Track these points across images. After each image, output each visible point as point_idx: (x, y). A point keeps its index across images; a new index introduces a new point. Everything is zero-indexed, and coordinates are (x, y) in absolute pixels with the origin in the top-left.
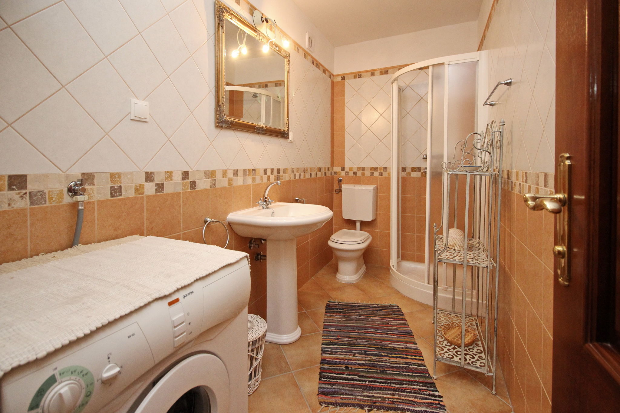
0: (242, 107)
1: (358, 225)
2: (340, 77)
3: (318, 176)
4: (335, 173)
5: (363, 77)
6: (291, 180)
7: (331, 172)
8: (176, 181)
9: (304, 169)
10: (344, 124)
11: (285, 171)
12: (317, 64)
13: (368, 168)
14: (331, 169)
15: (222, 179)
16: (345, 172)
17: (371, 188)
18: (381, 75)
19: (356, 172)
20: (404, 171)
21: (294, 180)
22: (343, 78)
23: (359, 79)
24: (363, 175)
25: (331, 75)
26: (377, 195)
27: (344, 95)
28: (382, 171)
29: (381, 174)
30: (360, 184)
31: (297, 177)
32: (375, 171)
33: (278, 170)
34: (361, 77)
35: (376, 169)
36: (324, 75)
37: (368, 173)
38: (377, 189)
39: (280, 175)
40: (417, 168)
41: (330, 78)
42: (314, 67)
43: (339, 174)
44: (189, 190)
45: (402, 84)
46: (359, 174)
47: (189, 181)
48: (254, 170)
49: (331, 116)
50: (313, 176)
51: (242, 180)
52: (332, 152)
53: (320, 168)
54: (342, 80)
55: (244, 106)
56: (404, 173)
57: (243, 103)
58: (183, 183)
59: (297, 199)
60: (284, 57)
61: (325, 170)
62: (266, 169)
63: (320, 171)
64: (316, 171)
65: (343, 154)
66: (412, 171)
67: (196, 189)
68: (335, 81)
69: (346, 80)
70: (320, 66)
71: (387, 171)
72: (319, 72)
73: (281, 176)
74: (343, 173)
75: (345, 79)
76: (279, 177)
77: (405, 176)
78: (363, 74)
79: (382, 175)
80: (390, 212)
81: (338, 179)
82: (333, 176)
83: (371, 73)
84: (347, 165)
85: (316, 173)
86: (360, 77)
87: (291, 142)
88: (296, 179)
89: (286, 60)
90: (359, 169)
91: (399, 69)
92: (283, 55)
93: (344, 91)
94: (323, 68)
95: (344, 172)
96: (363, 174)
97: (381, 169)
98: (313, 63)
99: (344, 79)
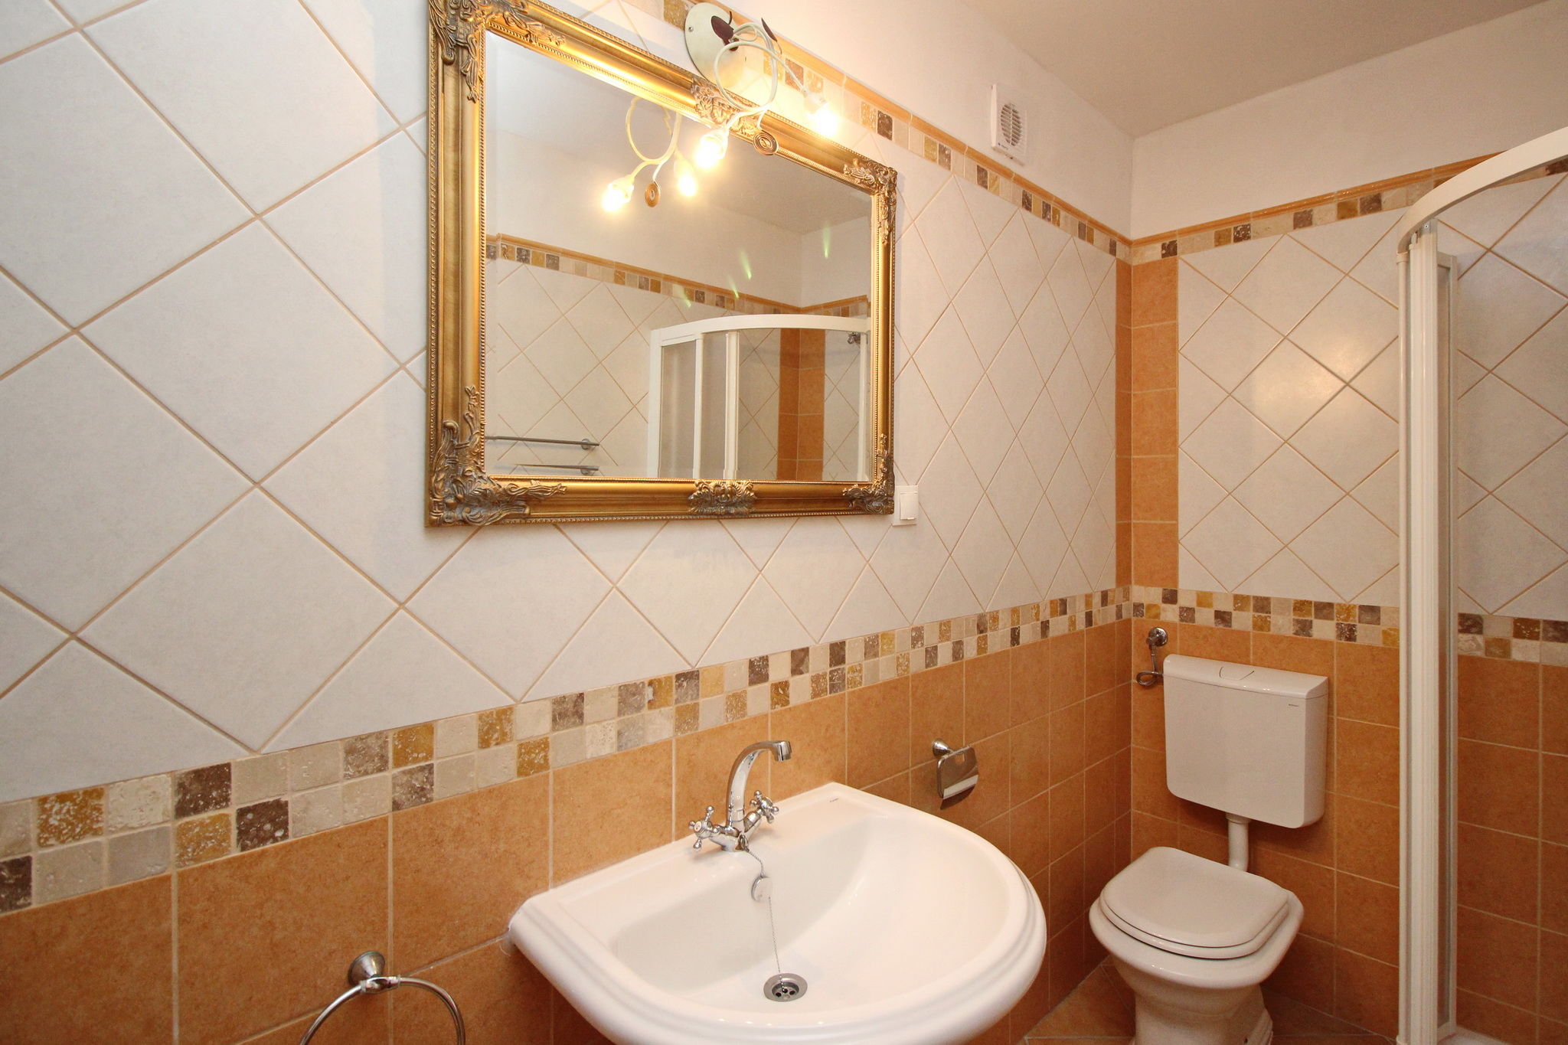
0: (822, 375)
1: (1238, 836)
2: (1158, 246)
3: (1053, 632)
4: (1138, 607)
5: (1259, 235)
6: (907, 678)
7: (1119, 609)
8: (133, 828)
9: (981, 617)
10: (1175, 422)
11: (872, 646)
12: (1047, 207)
13: (1286, 600)
14: (1117, 596)
15: (478, 754)
16: (1180, 608)
17: (1300, 687)
18: (1342, 218)
19: (1230, 614)
20: (1469, 632)
21: (926, 672)
22: (1170, 250)
23: (1240, 244)
24: (1261, 628)
25: (1115, 243)
26: (1330, 721)
27: (1173, 313)
28: (1354, 620)
29: (1348, 633)
30: (1248, 663)
31: (944, 657)
32: (1316, 618)
33: (837, 652)
34: (1246, 237)
35: (1324, 609)
36: (1083, 244)
37: (1282, 623)
38: (1330, 695)
39: (846, 666)
40: (1545, 621)
41: (1115, 255)
42: (1032, 219)
43: (1153, 611)
44: (236, 853)
45: (1457, 248)
46: (1243, 621)
47: (231, 811)
48: (689, 677)
49: (1118, 395)
50: (1028, 635)
51: (614, 734)
52: (1123, 533)
53: (1062, 600)
54: (1163, 256)
55: (827, 371)
56: (1474, 640)
57: (824, 362)
58: (182, 832)
59: (941, 746)
60: (869, 189)
61: (1088, 603)
62: (765, 659)
63: (1064, 612)
64: (1045, 615)
65: (1170, 539)
66: (1518, 634)
67: (285, 836)
68: (1134, 264)
69: (1183, 256)
70: (1063, 213)
71: (1378, 622)
72: (1058, 237)
73: (853, 670)
74: (1170, 614)
75: (1178, 251)
76: (842, 678)
77: (1480, 654)
78: (1256, 225)
79: (1351, 637)
80: (1397, 802)
81: (1151, 634)
82: (1129, 621)
83: (1296, 214)
84: (1188, 584)
85: (1045, 626)
86: (1242, 235)
87: (908, 524)
88: (939, 665)
89: (876, 201)
90: (1240, 601)
91: (1438, 183)
92: (857, 181)
93: (1175, 300)
94: (1077, 221)
95: (1175, 607)
96: (1261, 625)
97: (1348, 610)
98: (1027, 204)
99: (1175, 254)
